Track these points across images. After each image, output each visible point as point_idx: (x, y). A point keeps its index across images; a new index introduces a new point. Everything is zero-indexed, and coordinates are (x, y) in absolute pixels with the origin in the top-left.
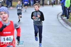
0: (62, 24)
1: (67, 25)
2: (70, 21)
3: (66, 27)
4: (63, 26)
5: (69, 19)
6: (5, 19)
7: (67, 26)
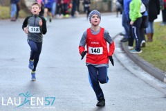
0: (122, 65)
1: (136, 67)
2: (143, 57)
3: (135, 72)
4: (126, 69)
5: (141, 51)
6: (96, 24)
7: (135, 69)
